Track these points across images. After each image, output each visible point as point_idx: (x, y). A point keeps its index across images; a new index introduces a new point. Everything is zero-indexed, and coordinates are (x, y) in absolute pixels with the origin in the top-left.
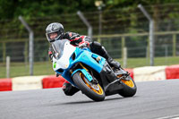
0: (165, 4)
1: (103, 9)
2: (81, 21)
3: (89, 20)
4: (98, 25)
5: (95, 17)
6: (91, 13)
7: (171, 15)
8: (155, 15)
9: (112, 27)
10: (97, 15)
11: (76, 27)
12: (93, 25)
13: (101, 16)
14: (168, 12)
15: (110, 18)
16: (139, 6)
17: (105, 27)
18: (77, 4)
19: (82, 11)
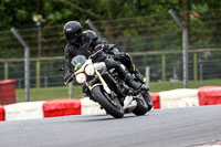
0: (119, 19)
1: (43, 25)
2: (16, 40)
3: (25, 39)
4: (37, 45)
5: (33, 36)
6: (27, 30)
7: (126, 32)
8: (107, 33)
9: (54, 47)
10: (36, 32)
11: (10, 47)
12: (30, 45)
13: (40, 34)
14: (123, 29)
15: (51, 37)
16: (87, 22)
17: (46, 48)
18: (11, 19)
19: (16, 27)
